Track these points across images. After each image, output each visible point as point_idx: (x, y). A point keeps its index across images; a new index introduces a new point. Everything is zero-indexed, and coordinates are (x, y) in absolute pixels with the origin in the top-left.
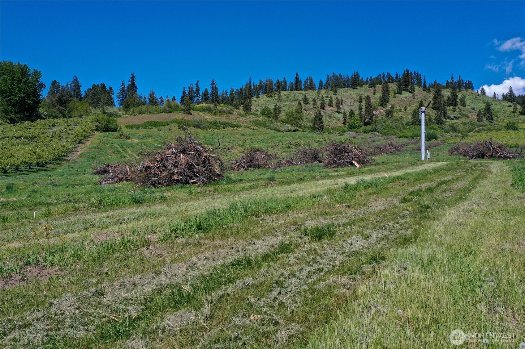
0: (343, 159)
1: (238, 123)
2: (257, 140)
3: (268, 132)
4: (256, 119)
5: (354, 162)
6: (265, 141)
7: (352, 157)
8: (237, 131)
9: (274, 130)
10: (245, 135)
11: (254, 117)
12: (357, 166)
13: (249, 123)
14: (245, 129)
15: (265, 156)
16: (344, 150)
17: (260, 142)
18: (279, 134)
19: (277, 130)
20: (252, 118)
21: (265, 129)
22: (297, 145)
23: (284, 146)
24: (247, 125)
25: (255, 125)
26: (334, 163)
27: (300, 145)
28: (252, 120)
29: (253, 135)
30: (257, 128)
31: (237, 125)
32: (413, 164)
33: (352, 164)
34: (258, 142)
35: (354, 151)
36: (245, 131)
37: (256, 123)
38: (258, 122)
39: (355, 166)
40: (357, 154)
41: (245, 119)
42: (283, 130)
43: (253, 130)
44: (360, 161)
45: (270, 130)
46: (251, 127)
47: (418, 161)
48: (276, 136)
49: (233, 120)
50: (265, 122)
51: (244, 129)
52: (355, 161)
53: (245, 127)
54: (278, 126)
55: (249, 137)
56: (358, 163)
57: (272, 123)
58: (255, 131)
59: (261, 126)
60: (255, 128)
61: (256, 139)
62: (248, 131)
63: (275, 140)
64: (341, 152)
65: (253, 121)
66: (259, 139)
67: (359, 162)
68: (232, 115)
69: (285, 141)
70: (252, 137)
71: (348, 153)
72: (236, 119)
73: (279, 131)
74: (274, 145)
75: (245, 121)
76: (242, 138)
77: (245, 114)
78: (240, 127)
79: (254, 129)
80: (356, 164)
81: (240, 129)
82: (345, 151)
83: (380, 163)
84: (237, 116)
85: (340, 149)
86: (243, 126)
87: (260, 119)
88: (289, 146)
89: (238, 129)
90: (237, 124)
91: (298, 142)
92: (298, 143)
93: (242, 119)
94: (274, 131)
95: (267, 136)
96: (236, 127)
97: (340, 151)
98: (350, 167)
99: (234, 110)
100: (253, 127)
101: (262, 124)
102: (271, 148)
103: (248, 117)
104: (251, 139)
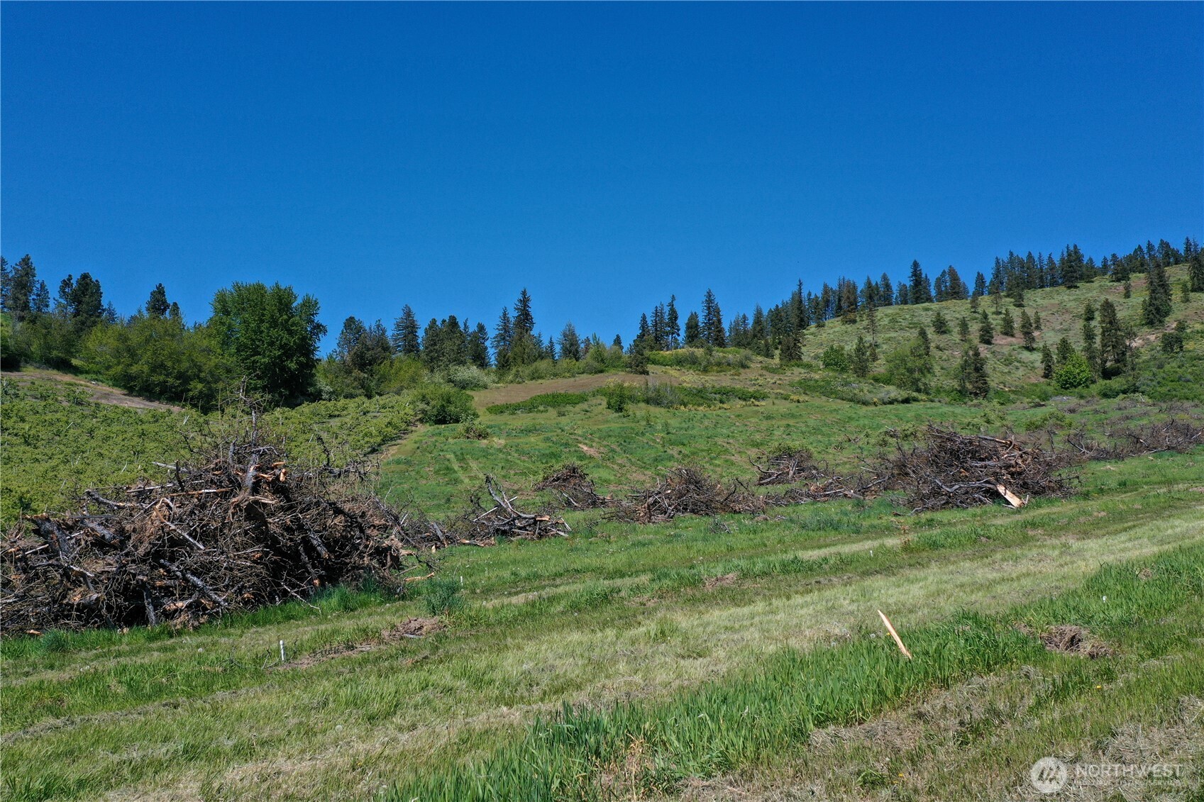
0: (966, 479)
1: (760, 388)
2: (804, 429)
3: (834, 407)
4: (808, 376)
5: (1001, 489)
6: (823, 429)
7: (995, 474)
8: (755, 408)
9: (851, 400)
10: (773, 418)
11: (803, 371)
12: (1015, 501)
13: (787, 387)
14: (776, 401)
16: (968, 452)
17: (809, 432)
18: (865, 408)
19: (858, 402)
20: (797, 374)
21: (828, 401)
22: (906, 436)
23: (873, 441)
24: (782, 392)
25: (802, 391)
26: (936, 492)
28: (797, 379)
29: (793, 416)
30: (807, 398)
31: (758, 395)
33: (995, 496)
34: (803, 433)
35: (1004, 454)
36: (775, 408)
37: (807, 387)
38: (812, 383)
39: (1008, 503)
40: (1013, 462)
41: (780, 379)
42: (875, 400)
43: (797, 404)
44: (1025, 483)
45: (839, 401)
46: (792, 397)
48: (854, 416)
49: (749, 383)
50: (828, 383)
51: (774, 403)
52: (1007, 484)
53: (777, 398)
54: (862, 390)
55: (784, 422)
56: (1016, 493)
57: (847, 384)
58: (801, 405)
59: (818, 394)
60: (801, 400)
61: (802, 425)
62: (783, 407)
63: (851, 427)
64: (958, 458)
65: (800, 383)
66: (807, 426)
67: (1023, 488)
68: (747, 370)
69: (879, 426)
70: (791, 422)
71: (983, 460)
72: (756, 380)
73: (865, 403)
74: (846, 439)
75: (778, 382)
76: (764, 425)
77: (781, 365)
78: (764, 397)
79: (798, 401)
80: (1009, 496)
81: (763, 403)
82: (974, 455)
83: (1114, 485)
84: (760, 372)
85: (956, 448)
86: (773, 396)
87: (817, 377)
88: (883, 441)
89: (757, 403)
90: (758, 391)
91: (911, 430)
92: (909, 432)
93: (773, 379)
94: (852, 404)
95: (830, 418)
96: (752, 400)
97: (954, 454)
98: (990, 506)
99: (754, 357)
100: (795, 397)
101: (821, 387)
102: (836, 447)
103: (789, 373)
104: (788, 425)
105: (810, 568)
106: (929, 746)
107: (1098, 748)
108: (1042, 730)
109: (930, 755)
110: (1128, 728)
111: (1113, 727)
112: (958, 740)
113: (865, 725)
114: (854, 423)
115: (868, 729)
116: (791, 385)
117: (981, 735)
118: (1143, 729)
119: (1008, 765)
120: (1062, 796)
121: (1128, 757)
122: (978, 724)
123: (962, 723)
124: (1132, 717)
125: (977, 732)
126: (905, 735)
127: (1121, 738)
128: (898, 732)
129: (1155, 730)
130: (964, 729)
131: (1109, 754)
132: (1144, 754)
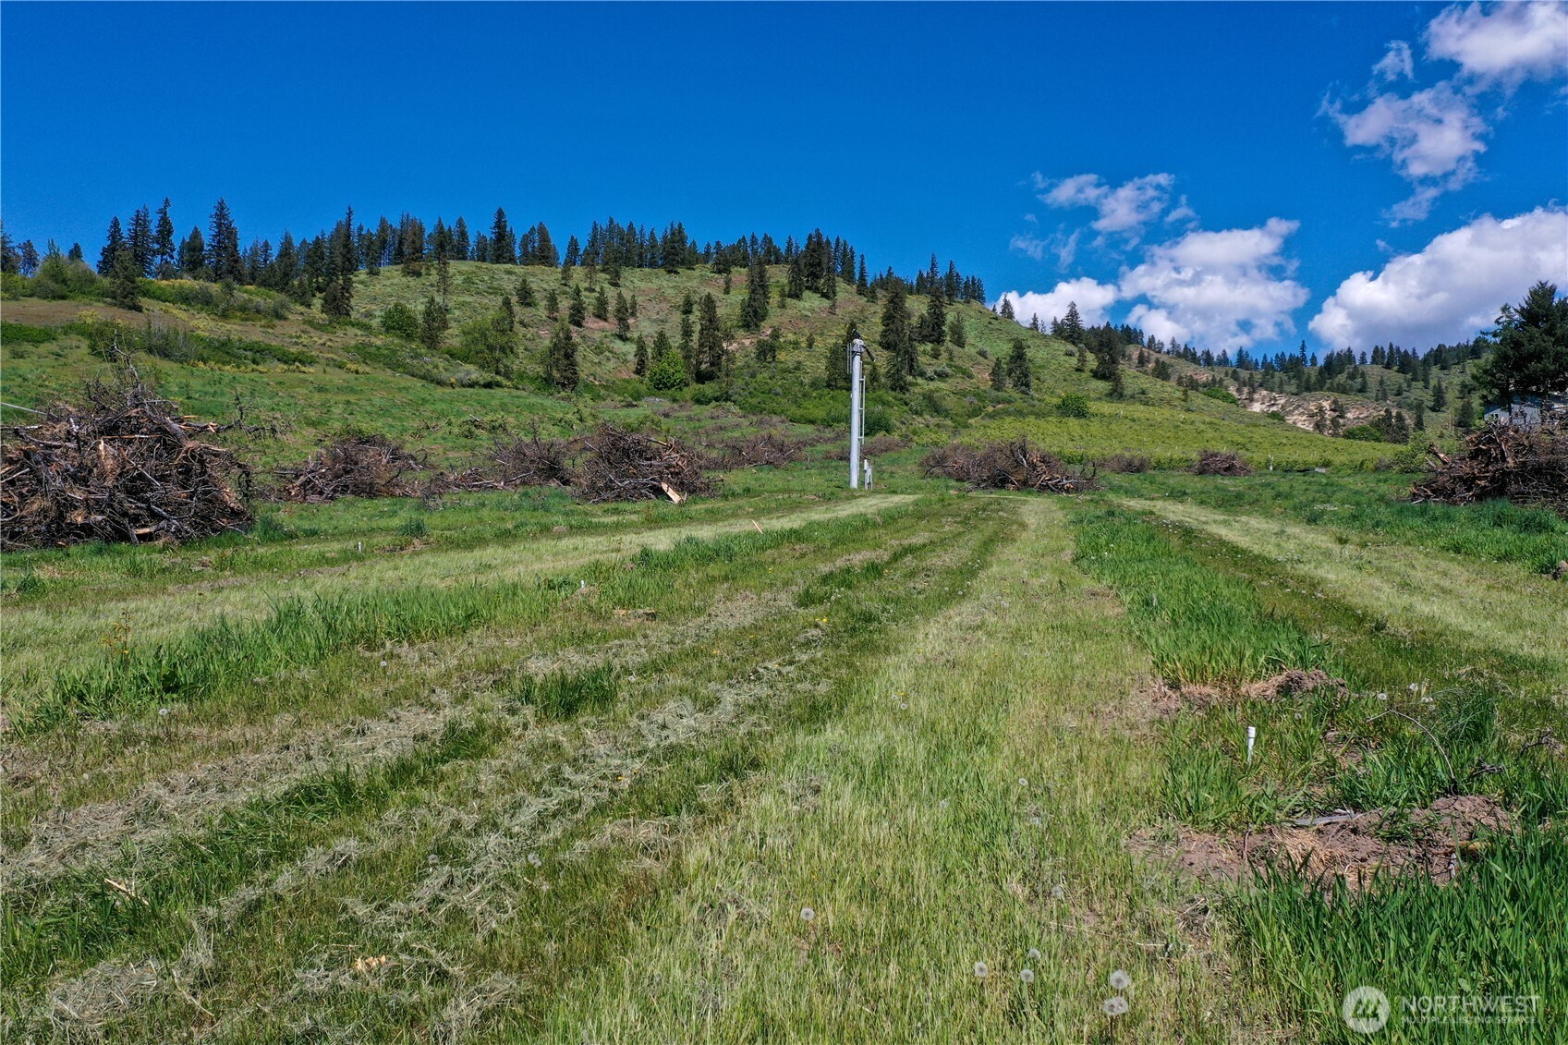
0: (635, 476)
1: (305, 349)
2: (369, 408)
3: (403, 384)
4: (367, 340)
5: (665, 486)
6: (393, 411)
7: (661, 473)
8: (302, 376)
9: (423, 378)
10: (327, 390)
11: (359, 333)
12: (675, 498)
13: (341, 352)
14: (328, 369)
15: (394, 460)
16: (636, 451)
17: (376, 413)
18: (440, 391)
19: (432, 381)
20: (353, 336)
21: (394, 376)
22: (494, 428)
23: (456, 430)
24: (335, 357)
25: (361, 360)
26: (608, 487)
27: (505, 430)
28: (353, 342)
29: (352, 391)
30: (368, 369)
31: (301, 357)
32: (827, 499)
33: (659, 492)
34: (369, 413)
35: (665, 455)
36: (328, 377)
37: (366, 354)
38: (373, 350)
39: (670, 499)
40: (674, 463)
41: (330, 340)
42: (453, 380)
43: (355, 375)
44: (682, 483)
45: (409, 377)
46: (349, 366)
47: (840, 492)
48: (429, 397)
49: (288, 340)
50: (394, 352)
51: (325, 371)
52: (669, 483)
53: (328, 365)
54: (436, 367)
55: (342, 398)
56: (677, 491)
57: (417, 356)
58: (362, 378)
59: (381, 365)
60: (361, 370)
61: (365, 403)
62: (337, 377)
63: (427, 411)
64: (628, 457)
65: (356, 347)
66: (373, 406)
67: (680, 487)
68: (282, 322)
69: (459, 414)
70: (352, 398)
71: (650, 459)
72: (299, 337)
73: (440, 383)
74: (423, 425)
75: (329, 343)
76: (317, 398)
78: (312, 362)
79: (357, 372)
80: (671, 493)
81: (312, 370)
82: (641, 454)
83: (740, 491)
84: (303, 327)
85: (627, 446)
86: (323, 361)
87: (379, 343)
88: (469, 431)
89: (303, 369)
90: (303, 353)
91: (500, 422)
92: (497, 424)
93: (319, 338)
94: (424, 382)
95: (399, 398)
96: (297, 364)
97: (626, 452)
98: (654, 500)
99: (292, 306)
100: (353, 367)
101: (386, 356)
102: (413, 435)
103: (340, 333)
104: (348, 402)
114: (429, 407)
116: (346, 349)
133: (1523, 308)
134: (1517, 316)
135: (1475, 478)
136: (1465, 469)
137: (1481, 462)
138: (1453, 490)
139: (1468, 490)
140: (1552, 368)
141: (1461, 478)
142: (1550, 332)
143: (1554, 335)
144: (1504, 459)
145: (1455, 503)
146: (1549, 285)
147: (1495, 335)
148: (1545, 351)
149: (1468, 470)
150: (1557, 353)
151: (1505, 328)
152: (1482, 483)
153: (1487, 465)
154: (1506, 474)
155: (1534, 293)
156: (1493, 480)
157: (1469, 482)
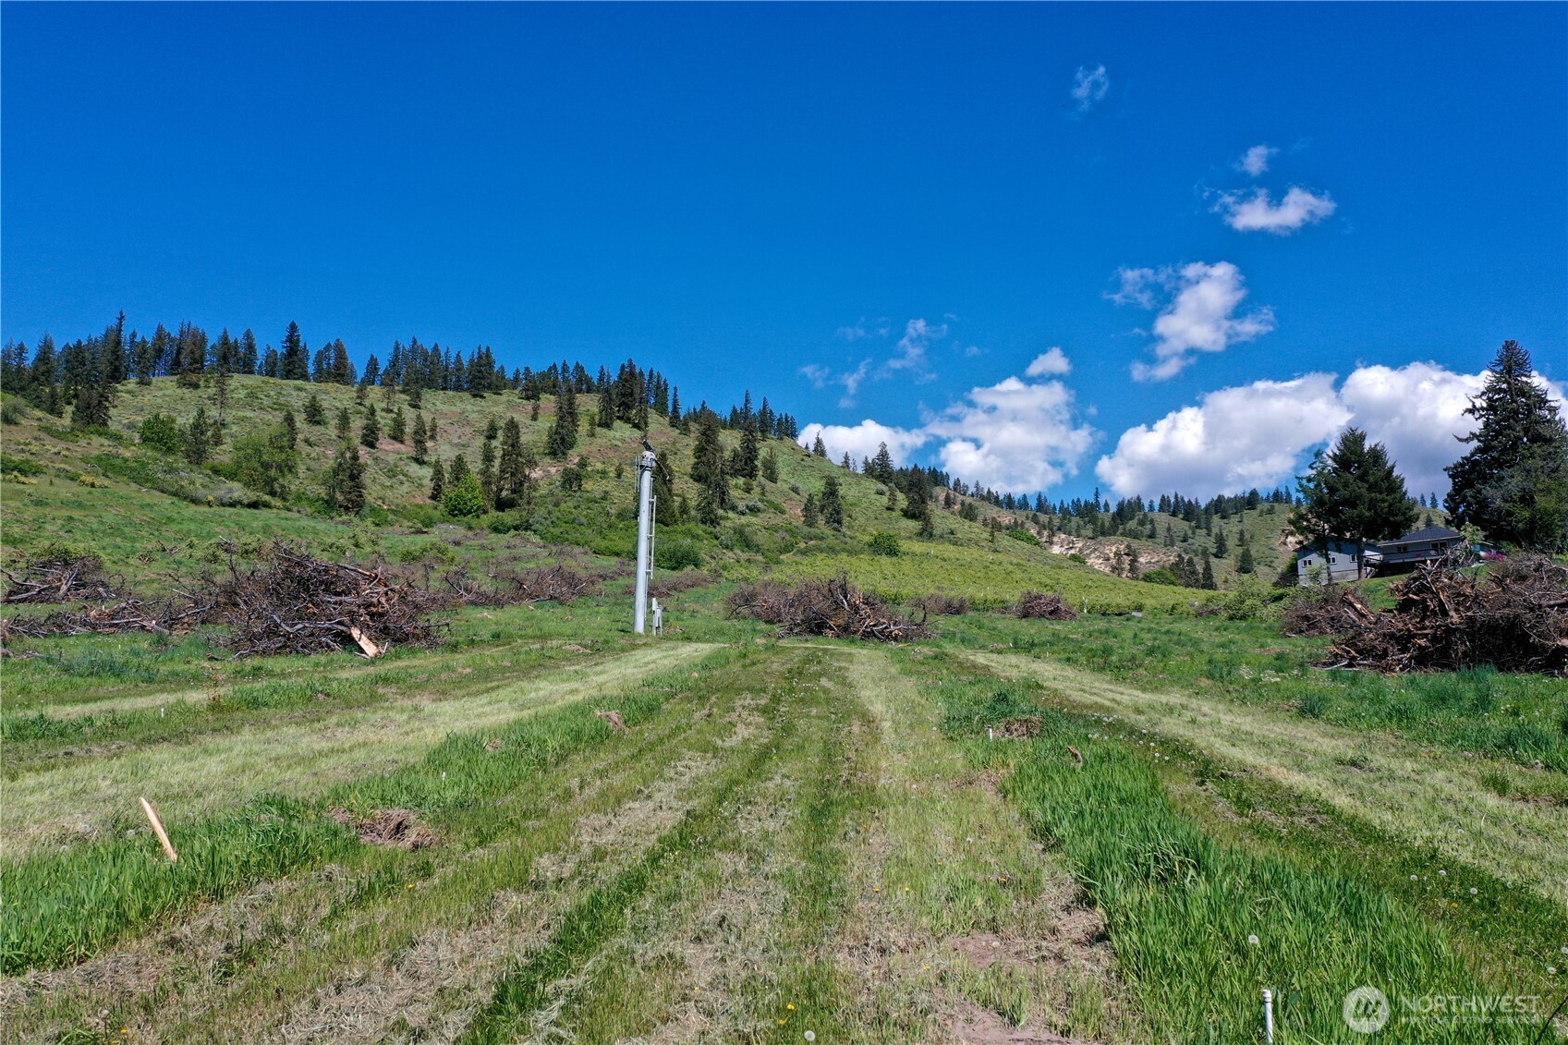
0: (314, 617)
1: (31, 458)
2: (95, 526)
3: (148, 500)
4: (114, 451)
5: (356, 633)
6: (126, 530)
7: (351, 613)
8: (21, 487)
9: (175, 494)
10: (47, 504)
11: (106, 442)
12: (370, 649)
13: (78, 462)
14: (56, 481)
15: (77, 587)
16: (322, 582)
17: (103, 532)
18: (193, 508)
19: (185, 498)
20: (97, 445)
21: (139, 491)
22: (247, 552)
23: (198, 554)
24: (68, 468)
25: (101, 471)
26: (271, 632)
27: (259, 554)
28: (96, 453)
29: (80, 506)
30: (107, 482)
31: (26, 467)
32: (598, 649)
33: (347, 641)
34: (92, 531)
35: (366, 589)
36: (52, 490)
37: (108, 466)
38: (118, 462)
39: (362, 651)
40: (375, 600)
41: (68, 449)
42: (210, 498)
43: (89, 489)
44: (386, 628)
45: (157, 493)
46: (83, 478)
48: (176, 516)
49: (13, 447)
50: (144, 465)
51: (51, 483)
52: (364, 627)
53: (56, 476)
54: (192, 483)
55: (65, 513)
56: (374, 640)
57: (171, 470)
58: (96, 491)
59: (125, 478)
60: (97, 483)
61: (93, 520)
62: (65, 490)
63: (169, 531)
64: (307, 590)
65: (99, 459)
66: (102, 523)
67: (384, 632)
68: (13, 427)
69: (210, 535)
70: (76, 514)
71: (338, 594)
72: (26, 444)
73: (195, 501)
74: (159, 547)
75: (64, 452)
76: (30, 513)
77: (73, 429)
78: (37, 472)
79: (93, 485)
80: (365, 643)
81: (34, 481)
82: (329, 587)
83: (487, 637)
84: (36, 433)
85: (306, 576)
86: (52, 472)
87: (128, 454)
88: (214, 555)
89: (22, 479)
90: (28, 461)
91: (255, 545)
92: (251, 548)
93: (52, 446)
94: (175, 499)
95: (138, 516)
96: (15, 473)
97: (303, 583)
98: (339, 654)
99: (28, 410)
100: (89, 479)
101: (132, 469)
102: (142, 557)
103: (83, 442)
104: (71, 518)
105: (62, 732)
106: (175, 985)
107: (393, 962)
108: (331, 946)
109: (174, 997)
110: (431, 935)
111: (415, 936)
112: (219, 971)
113: (88, 965)
114: (175, 527)
115: (90, 969)
116: (85, 460)
117: (252, 961)
118: (448, 934)
119: (279, 998)
120: (336, 1030)
121: (424, 971)
122: (251, 947)
123: (228, 949)
124: (439, 922)
125: (247, 958)
126: (145, 972)
127: (420, 948)
128: (136, 969)
129: (461, 934)
130: (229, 956)
131: (403, 969)
132: (441, 965)
133: (1335, 454)
134: (1330, 462)
135: (1411, 636)
136: (1398, 624)
137: (1416, 616)
138: (1385, 650)
139: (1404, 650)
140: (1367, 514)
141: (1392, 636)
142: (1362, 478)
143: (1367, 482)
144: (1445, 613)
145: (1389, 669)
146: (1359, 432)
147: (1309, 480)
148: (1359, 497)
149: (1400, 625)
150: (1371, 500)
151: (1319, 474)
152: (1422, 642)
153: (1423, 620)
154: (1450, 631)
155: (1345, 440)
156: (1434, 639)
157: (1403, 641)
